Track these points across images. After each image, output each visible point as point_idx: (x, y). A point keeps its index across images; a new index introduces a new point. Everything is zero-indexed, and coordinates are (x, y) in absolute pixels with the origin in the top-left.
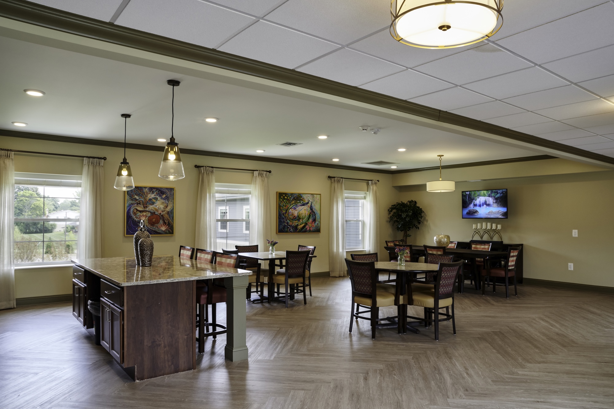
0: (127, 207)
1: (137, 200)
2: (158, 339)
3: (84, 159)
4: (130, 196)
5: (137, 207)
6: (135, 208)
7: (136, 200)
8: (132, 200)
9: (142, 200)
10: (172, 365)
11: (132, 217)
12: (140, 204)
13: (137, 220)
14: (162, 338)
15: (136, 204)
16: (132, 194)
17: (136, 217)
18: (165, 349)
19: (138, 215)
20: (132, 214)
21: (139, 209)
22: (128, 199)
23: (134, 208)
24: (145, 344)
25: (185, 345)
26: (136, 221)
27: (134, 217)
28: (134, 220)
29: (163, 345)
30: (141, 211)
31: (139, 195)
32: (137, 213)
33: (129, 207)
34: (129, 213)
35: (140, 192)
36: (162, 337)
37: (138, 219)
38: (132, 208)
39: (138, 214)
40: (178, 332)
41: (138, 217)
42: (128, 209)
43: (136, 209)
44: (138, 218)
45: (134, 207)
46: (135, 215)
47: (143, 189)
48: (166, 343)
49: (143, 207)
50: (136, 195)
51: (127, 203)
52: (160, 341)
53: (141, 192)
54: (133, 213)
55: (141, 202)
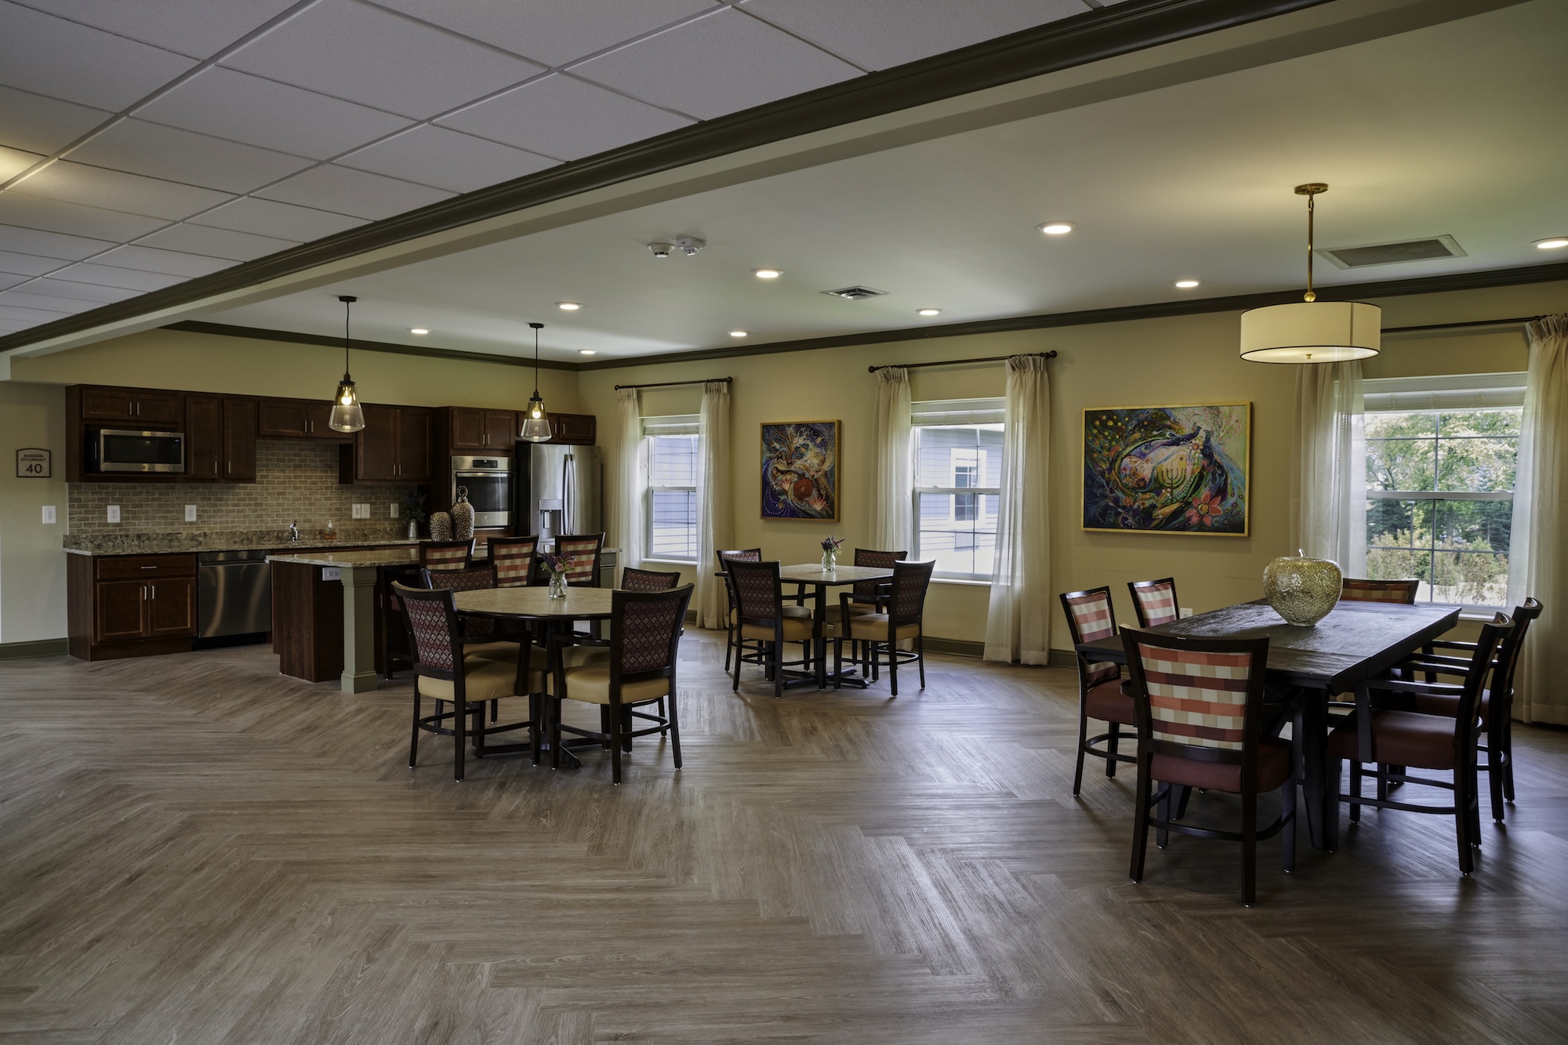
0: (762, 465)
1: (778, 450)
2: (291, 630)
4: (765, 443)
5: (777, 463)
6: (774, 466)
7: (775, 450)
8: (770, 451)
9: (785, 449)
11: (769, 483)
12: (781, 457)
13: (777, 489)
15: (776, 460)
16: (769, 438)
17: (776, 484)
19: (779, 480)
20: (770, 478)
21: (781, 467)
22: (764, 450)
23: (772, 467)
24: (284, 632)
27: (773, 483)
28: (772, 488)
29: (294, 639)
30: (783, 473)
31: (779, 439)
32: (777, 475)
34: (765, 477)
37: (779, 487)
38: (769, 466)
39: (779, 478)
41: (779, 483)
42: (763, 469)
43: (776, 468)
44: (778, 485)
45: (773, 464)
46: (775, 479)
47: (786, 428)
49: (786, 463)
50: (775, 439)
51: (762, 457)
53: (781, 432)
54: (772, 475)
55: (783, 453)
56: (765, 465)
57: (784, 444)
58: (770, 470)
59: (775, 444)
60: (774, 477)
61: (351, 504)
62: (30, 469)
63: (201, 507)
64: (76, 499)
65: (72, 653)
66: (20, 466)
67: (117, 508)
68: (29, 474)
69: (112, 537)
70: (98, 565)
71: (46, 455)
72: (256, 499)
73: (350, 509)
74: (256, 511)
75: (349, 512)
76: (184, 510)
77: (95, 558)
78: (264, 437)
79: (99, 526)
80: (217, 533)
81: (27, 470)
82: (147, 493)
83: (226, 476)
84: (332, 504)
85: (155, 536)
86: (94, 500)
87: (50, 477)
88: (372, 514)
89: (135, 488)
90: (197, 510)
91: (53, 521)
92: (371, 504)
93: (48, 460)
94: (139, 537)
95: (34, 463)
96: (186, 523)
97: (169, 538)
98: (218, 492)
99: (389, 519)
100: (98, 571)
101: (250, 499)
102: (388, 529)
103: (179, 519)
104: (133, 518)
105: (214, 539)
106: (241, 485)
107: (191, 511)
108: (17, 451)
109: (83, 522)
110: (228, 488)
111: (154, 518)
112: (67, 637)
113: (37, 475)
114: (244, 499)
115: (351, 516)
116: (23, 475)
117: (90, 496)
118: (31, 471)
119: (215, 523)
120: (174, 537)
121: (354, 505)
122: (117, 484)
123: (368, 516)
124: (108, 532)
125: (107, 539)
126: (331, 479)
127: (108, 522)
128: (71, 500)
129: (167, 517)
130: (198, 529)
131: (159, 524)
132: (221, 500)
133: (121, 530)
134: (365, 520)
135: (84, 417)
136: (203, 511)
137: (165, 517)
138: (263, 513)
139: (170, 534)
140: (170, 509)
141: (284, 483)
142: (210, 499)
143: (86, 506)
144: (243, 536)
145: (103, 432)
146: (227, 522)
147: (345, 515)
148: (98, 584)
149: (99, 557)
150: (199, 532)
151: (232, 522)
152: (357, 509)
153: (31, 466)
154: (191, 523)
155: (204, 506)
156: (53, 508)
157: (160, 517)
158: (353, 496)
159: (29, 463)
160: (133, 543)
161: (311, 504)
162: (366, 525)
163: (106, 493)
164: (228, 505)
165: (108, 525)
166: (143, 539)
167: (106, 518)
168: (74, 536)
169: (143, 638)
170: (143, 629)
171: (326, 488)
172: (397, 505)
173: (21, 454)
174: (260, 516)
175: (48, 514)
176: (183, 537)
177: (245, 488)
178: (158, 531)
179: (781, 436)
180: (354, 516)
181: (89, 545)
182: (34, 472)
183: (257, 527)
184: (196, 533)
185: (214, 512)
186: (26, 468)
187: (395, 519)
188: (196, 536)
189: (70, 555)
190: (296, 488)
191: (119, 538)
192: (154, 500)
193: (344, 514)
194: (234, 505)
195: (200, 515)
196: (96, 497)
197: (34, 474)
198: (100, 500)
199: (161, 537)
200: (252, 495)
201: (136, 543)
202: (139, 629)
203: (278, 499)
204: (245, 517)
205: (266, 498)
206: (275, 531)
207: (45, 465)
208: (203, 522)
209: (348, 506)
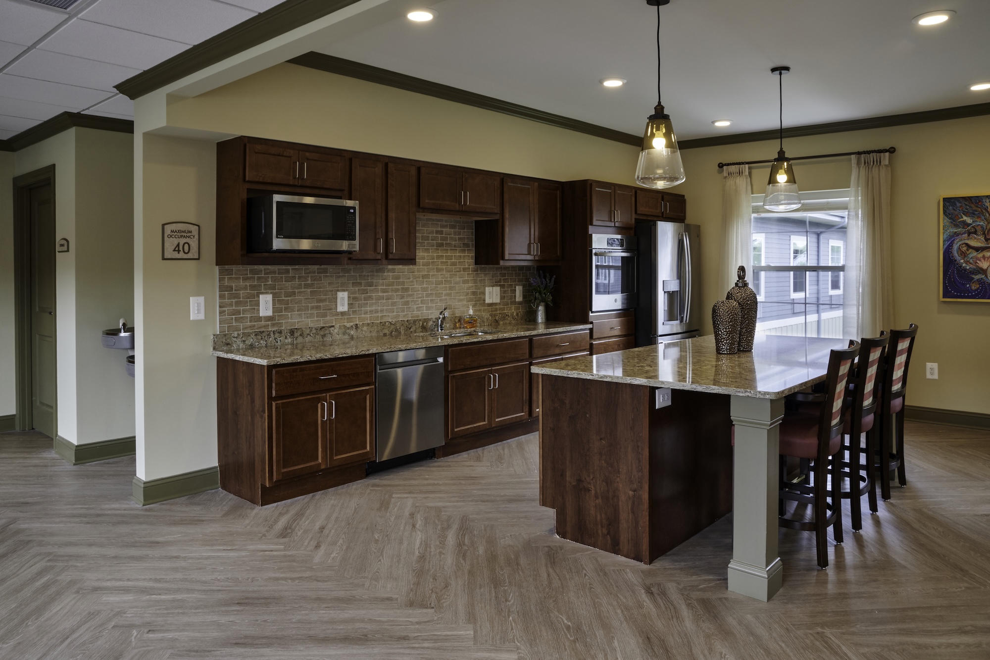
0: (944, 241)
1: (969, 225)
2: (585, 479)
3: (852, 159)
4: (950, 219)
5: (968, 239)
6: (963, 242)
7: (965, 224)
8: (956, 226)
9: (981, 223)
10: (608, 536)
11: (956, 260)
12: (975, 232)
13: (968, 268)
14: (592, 479)
15: (966, 235)
16: (956, 213)
17: (967, 262)
18: (597, 501)
19: (971, 258)
20: (957, 255)
21: (973, 243)
22: (947, 224)
23: (960, 243)
24: (567, 479)
25: (630, 507)
26: (966, 269)
27: (962, 261)
28: (961, 267)
29: (593, 492)
30: (977, 249)
31: (974, 214)
32: (968, 253)
33: (948, 241)
34: (949, 254)
35: (976, 209)
36: (591, 477)
37: (971, 266)
38: (955, 242)
39: (971, 256)
40: (618, 479)
41: (971, 261)
42: (946, 246)
43: (967, 245)
44: (970, 263)
45: (961, 240)
46: (965, 256)
47: (984, 201)
48: (598, 491)
49: (983, 239)
50: (966, 214)
51: (944, 233)
52: (590, 483)
53: (977, 207)
54: (959, 252)
55: (978, 229)
56: (950, 241)
57: (979, 217)
58: (955, 247)
59: (965, 218)
60: (964, 255)
61: (485, 286)
62: (177, 249)
63: (353, 293)
64: (227, 287)
65: (224, 487)
66: (166, 245)
67: (269, 297)
68: (176, 255)
69: (264, 334)
70: (274, 378)
71: (194, 229)
72: (403, 283)
73: (484, 293)
74: (402, 297)
75: (482, 296)
76: (336, 298)
77: (270, 368)
78: (425, 210)
79: (251, 321)
80: (368, 324)
81: (174, 250)
82: (300, 278)
83: (391, 256)
84: (468, 289)
85: (308, 332)
86: (245, 288)
87: (198, 259)
88: (502, 298)
89: (288, 271)
90: (349, 297)
91: (202, 316)
92: (502, 286)
93: (197, 237)
94: (292, 332)
95: (182, 241)
96: (337, 314)
97: (322, 333)
98: (368, 276)
99: (514, 303)
100: (274, 385)
101: (398, 284)
102: (515, 314)
103: (331, 309)
104: (286, 309)
105: (365, 332)
106: (390, 267)
107: (343, 299)
108: (163, 225)
109: (234, 317)
110: (378, 271)
111: (307, 308)
112: (217, 465)
113: (185, 256)
114: (392, 284)
115: (484, 300)
116: (169, 257)
117: (241, 283)
118: (179, 251)
119: (366, 313)
120: (327, 332)
121: (487, 289)
122: (270, 267)
123: (498, 301)
124: (260, 328)
125: (260, 337)
126: (468, 259)
127: (261, 315)
128: (222, 288)
129: (320, 306)
130: (349, 320)
131: (312, 315)
132: (371, 285)
133: (273, 325)
134: (496, 304)
135: (247, 179)
136: (354, 298)
137: (318, 308)
138: (410, 299)
139: (323, 327)
140: (323, 297)
141: (427, 264)
142: (360, 284)
143: (237, 296)
144: (392, 327)
145: (277, 198)
146: (377, 312)
147: (480, 299)
148: (274, 404)
149: (276, 366)
150: (351, 324)
151: (382, 311)
152: (490, 293)
153: (178, 245)
154: (343, 313)
155: (354, 293)
156: (201, 299)
157: (313, 308)
158: (486, 278)
159: (176, 241)
160: (286, 341)
161: (451, 288)
162: (496, 310)
163: (259, 278)
164: (377, 291)
165: (260, 319)
166: (296, 335)
167: (258, 310)
168: (225, 335)
169: (321, 471)
170: (322, 458)
171: (464, 269)
172: (521, 288)
173: (168, 229)
174: (407, 303)
175: (196, 309)
176: (336, 331)
177: (393, 271)
178: (311, 325)
179: (975, 208)
180: (488, 301)
181: (241, 345)
182: (182, 252)
183: (404, 316)
184: (348, 325)
185: (365, 299)
186: (173, 247)
187: (520, 303)
188: (348, 328)
189: (219, 359)
190: (438, 270)
191: (272, 335)
192: (307, 286)
193: (478, 298)
194: (384, 291)
195: (352, 304)
196: (248, 284)
197: (181, 255)
198: (253, 287)
199: (314, 331)
200: (399, 278)
201: (290, 340)
202: (317, 459)
203: (423, 282)
204: (393, 304)
205: (412, 282)
206: (420, 320)
207: (194, 243)
208: (354, 312)
209: (482, 290)
